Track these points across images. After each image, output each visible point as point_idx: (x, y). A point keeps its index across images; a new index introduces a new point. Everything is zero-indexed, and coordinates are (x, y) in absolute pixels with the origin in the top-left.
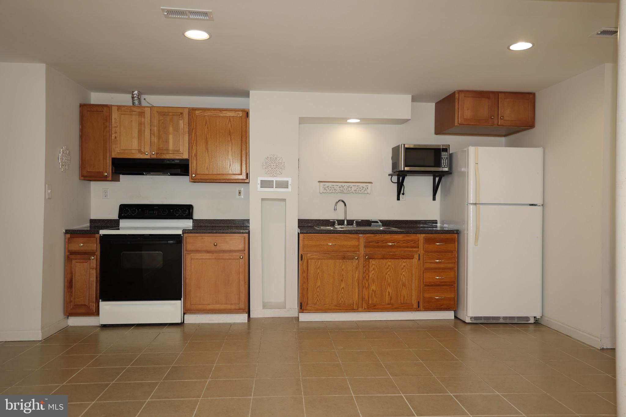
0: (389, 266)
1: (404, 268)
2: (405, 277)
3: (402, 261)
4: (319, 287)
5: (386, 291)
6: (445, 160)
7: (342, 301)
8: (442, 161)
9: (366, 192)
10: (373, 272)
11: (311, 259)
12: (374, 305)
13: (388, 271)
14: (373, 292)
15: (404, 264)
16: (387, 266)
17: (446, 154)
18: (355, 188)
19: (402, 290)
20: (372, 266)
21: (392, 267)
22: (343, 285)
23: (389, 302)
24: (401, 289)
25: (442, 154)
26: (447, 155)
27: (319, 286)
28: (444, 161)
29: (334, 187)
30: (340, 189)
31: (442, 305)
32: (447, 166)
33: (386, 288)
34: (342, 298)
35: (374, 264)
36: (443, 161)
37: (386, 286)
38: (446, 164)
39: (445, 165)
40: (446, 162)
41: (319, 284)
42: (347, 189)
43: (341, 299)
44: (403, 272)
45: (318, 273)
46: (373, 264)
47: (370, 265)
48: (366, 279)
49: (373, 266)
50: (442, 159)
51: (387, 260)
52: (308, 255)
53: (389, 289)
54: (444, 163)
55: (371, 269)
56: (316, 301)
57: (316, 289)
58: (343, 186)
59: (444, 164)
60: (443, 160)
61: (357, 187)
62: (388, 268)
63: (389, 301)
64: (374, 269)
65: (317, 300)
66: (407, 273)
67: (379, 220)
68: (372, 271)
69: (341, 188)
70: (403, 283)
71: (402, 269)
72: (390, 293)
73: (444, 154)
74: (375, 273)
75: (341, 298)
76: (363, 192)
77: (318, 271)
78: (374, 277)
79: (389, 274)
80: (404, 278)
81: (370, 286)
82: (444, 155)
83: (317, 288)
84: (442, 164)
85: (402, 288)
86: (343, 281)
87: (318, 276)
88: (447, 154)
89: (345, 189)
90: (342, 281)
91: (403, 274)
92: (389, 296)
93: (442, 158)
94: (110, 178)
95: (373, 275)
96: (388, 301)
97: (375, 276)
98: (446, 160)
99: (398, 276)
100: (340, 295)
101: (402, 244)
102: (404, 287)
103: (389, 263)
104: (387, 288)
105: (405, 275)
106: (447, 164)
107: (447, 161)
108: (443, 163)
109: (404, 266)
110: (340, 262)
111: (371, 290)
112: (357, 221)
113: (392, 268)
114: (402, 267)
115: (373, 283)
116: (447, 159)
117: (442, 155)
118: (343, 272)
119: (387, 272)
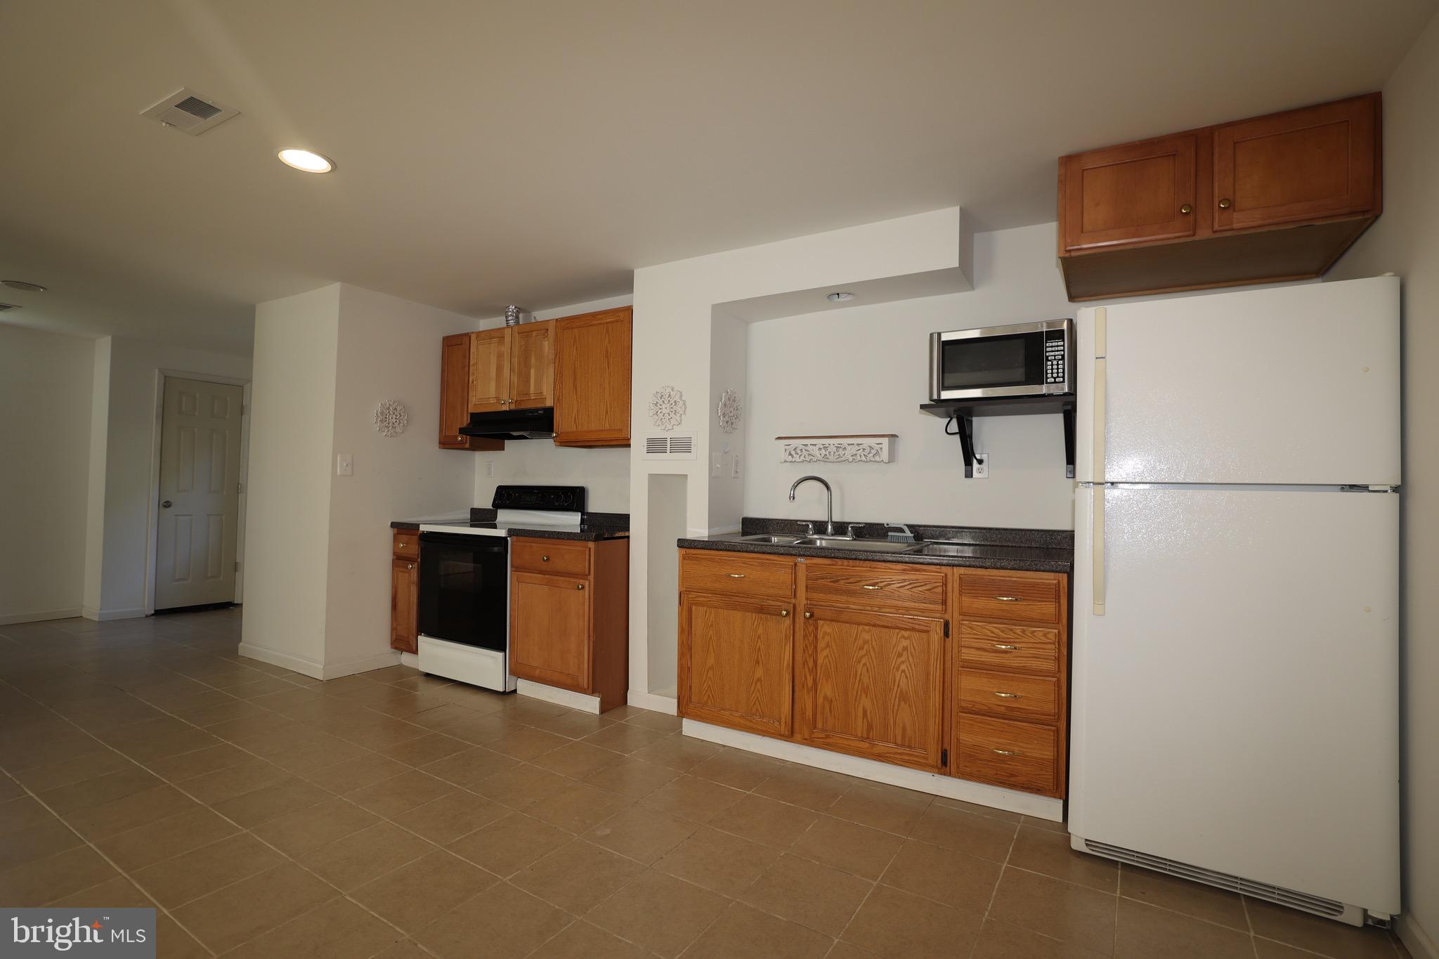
0: (865, 642)
1: (905, 653)
2: (907, 677)
3: (900, 635)
4: (711, 668)
5: (858, 706)
6: (1055, 362)
7: (757, 710)
8: (1047, 365)
9: (877, 458)
10: (826, 652)
11: (697, 604)
12: (826, 735)
13: (864, 656)
14: (825, 702)
15: (905, 643)
16: (861, 642)
17: (1058, 346)
18: (853, 450)
19: (898, 710)
20: (823, 638)
21: (873, 647)
22: (759, 673)
23: (865, 736)
24: (896, 707)
25: (1047, 347)
26: (1062, 348)
27: (712, 665)
28: (1052, 365)
29: (808, 448)
30: (821, 452)
31: (1012, 775)
32: (1062, 379)
33: (858, 697)
34: (757, 703)
35: (829, 634)
36: (1049, 367)
37: (857, 693)
38: (1061, 375)
39: (1058, 377)
40: (1060, 366)
41: (711, 661)
42: (835, 452)
43: (754, 704)
44: (903, 662)
45: (711, 637)
46: (825, 633)
47: (820, 635)
48: (809, 668)
49: (827, 638)
50: (1047, 360)
51: (861, 627)
52: (690, 596)
53: (865, 702)
54: (1055, 371)
55: (821, 644)
56: (706, 698)
57: (706, 672)
58: (827, 445)
59: (1052, 373)
60: (1049, 363)
61: (857, 448)
62: (861, 648)
63: (865, 732)
64: (828, 646)
65: (709, 697)
66: (914, 668)
67: (907, 525)
68: (822, 650)
69: (823, 450)
70: (901, 691)
71: (900, 655)
72: (868, 714)
73: (1052, 347)
74: (831, 655)
75: (755, 702)
76: (872, 459)
77: (711, 633)
78: (828, 664)
79: (865, 664)
80: (905, 680)
81: (819, 687)
82: (1053, 349)
83: (708, 670)
84: (1047, 373)
85: (899, 705)
86: (761, 664)
87: (711, 644)
88: (1063, 346)
89: (832, 453)
90: (758, 662)
91: (903, 667)
92: (865, 720)
93: (1047, 357)
94: (467, 446)
95: (827, 660)
96: (862, 733)
97: (830, 662)
98: (1061, 362)
99: (890, 671)
100: (754, 695)
101: (899, 590)
102: (905, 703)
103: (867, 637)
104: (860, 699)
105: (907, 671)
106: (1063, 372)
107: (1064, 364)
108: (1049, 371)
109: (905, 649)
110: (754, 618)
111: (822, 695)
112: (855, 525)
113: (874, 650)
114: (900, 649)
115: (827, 681)
116: (1063, 358)
117: (1048, 349)
118: (759, 643)
119: (861, 658)
